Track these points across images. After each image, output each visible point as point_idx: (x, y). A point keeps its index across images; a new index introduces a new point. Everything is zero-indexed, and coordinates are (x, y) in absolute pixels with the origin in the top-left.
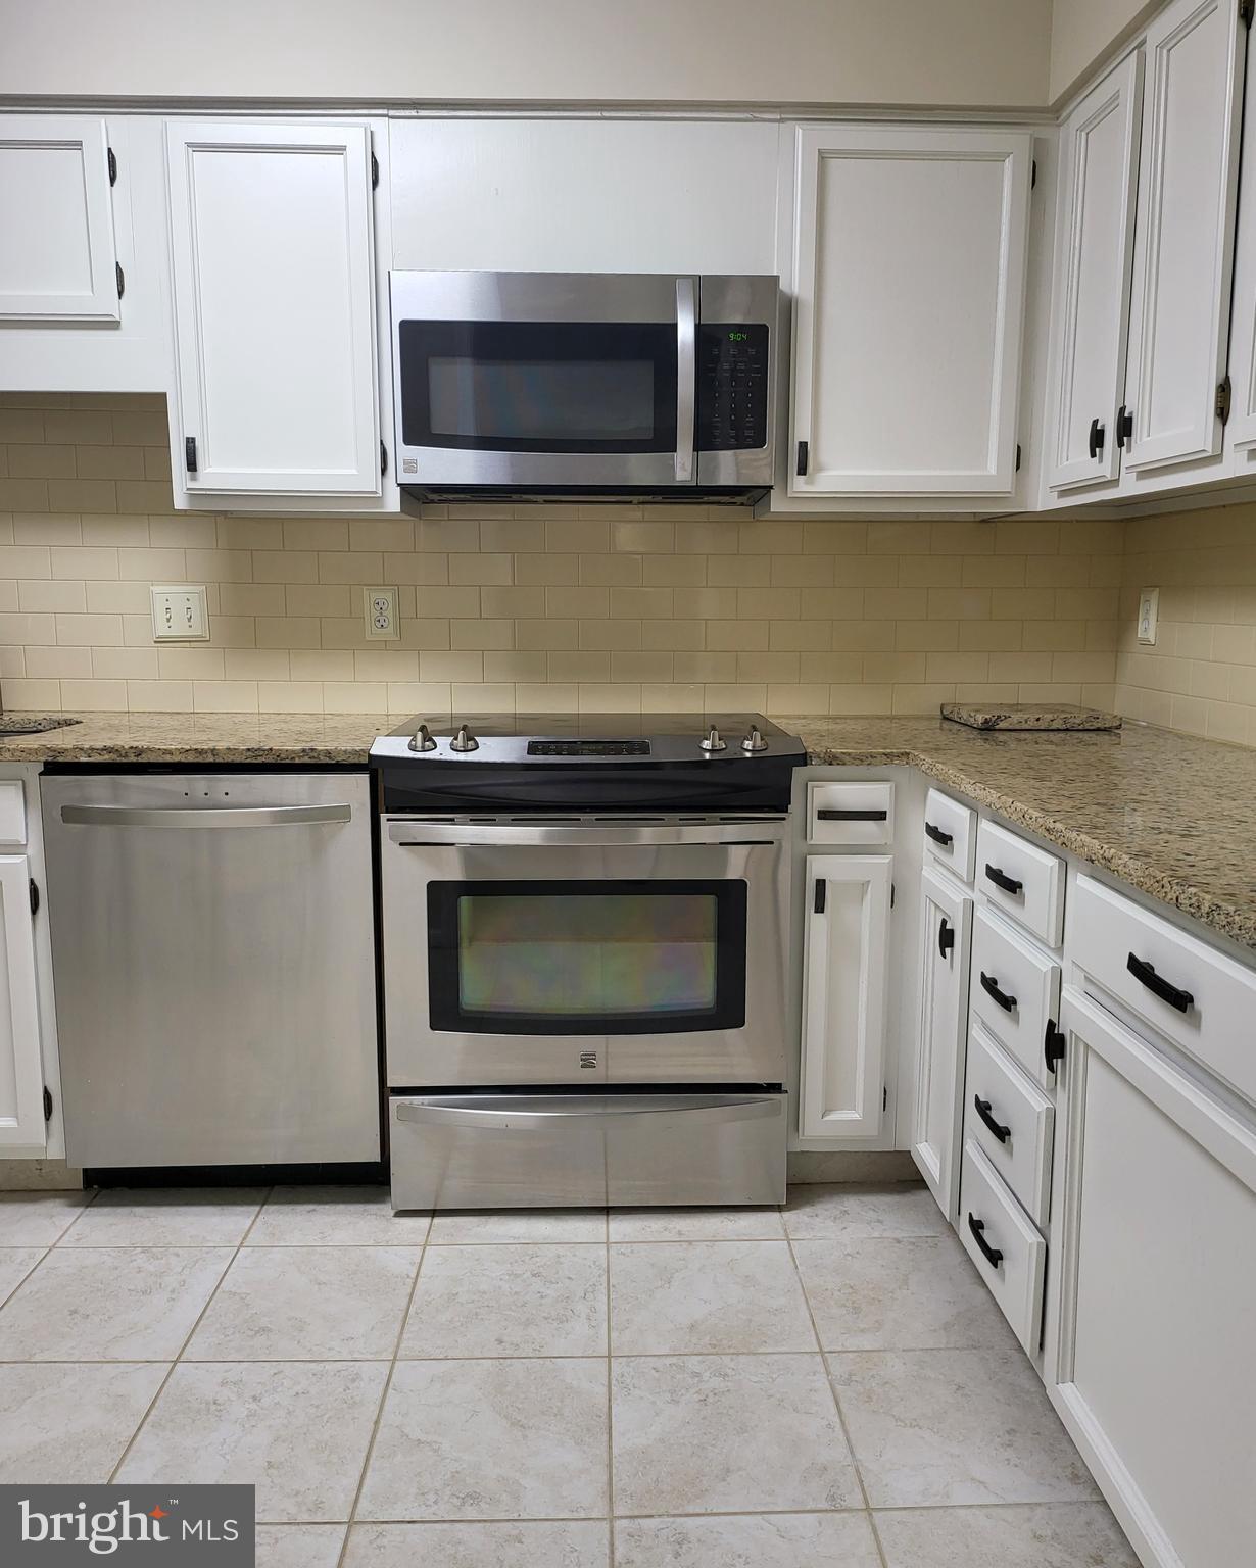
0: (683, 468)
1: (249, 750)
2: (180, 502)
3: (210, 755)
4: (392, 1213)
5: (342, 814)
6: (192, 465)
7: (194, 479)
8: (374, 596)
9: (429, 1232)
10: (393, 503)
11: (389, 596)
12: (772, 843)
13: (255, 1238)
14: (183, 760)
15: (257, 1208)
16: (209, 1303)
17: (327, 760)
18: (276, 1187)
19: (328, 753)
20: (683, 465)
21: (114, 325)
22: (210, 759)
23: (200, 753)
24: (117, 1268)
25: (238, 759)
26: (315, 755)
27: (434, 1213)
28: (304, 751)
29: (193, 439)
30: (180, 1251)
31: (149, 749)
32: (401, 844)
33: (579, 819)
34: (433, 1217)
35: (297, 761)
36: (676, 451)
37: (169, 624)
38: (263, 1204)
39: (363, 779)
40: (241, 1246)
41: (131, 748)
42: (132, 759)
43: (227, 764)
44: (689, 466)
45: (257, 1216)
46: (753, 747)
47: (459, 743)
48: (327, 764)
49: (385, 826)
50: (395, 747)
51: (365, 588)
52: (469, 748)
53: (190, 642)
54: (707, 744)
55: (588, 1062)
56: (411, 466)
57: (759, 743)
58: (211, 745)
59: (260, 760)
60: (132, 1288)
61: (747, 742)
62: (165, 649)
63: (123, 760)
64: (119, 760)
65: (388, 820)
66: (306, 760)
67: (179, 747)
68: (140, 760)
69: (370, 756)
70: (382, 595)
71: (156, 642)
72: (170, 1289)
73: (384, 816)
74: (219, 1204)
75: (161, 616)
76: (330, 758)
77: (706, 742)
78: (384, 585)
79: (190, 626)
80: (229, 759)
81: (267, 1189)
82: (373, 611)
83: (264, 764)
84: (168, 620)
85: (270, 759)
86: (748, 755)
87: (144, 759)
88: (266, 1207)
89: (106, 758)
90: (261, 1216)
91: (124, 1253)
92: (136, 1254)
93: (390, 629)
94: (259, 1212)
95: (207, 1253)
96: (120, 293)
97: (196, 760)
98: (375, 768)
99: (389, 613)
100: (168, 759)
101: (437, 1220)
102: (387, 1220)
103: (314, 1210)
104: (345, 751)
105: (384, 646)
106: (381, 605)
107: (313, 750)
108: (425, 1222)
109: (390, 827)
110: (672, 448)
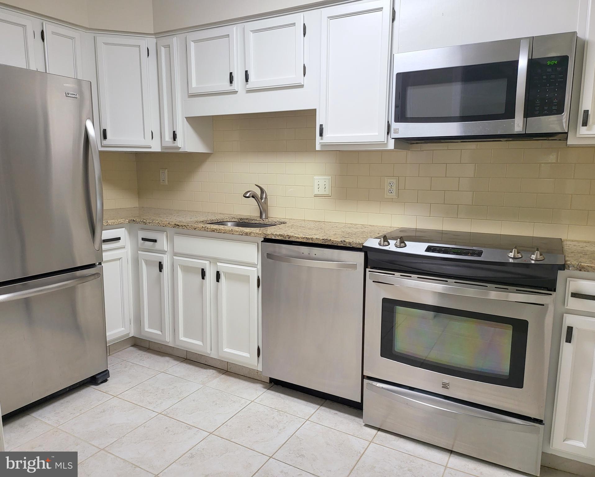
0: (518, 126)
1: (323, 239)
2: (318, 148)
3: (311, 240)
4: (364, 424)
5: (354, 266)
6: (321, 134)
7: (322, 139)
8: (389, 181)
9: (374, 436)
10: (391, 145)
11: (394, 181)
12: (544, 305)
13: (313, 418)
14: (302, 241)
15: (318, 406)
16: (289, 438)
17: (349, 246)
18: (328, 401)
19: (350, 243)
20: (518, 124)
21: (302, 86)
22: (311, 241)
23: (308, 239)
24: (267, 415)
25: (320, 242)
26: (345, 243)
27: (379, 429)
28: (341, 241)
29: (322, 125)
30: (288, 415)
31: (292, 236)
32: (373, 281)
33: (447, 281)
34: (378, 431)
35: (339, 245)
36: (514, 118)
37: (319, 190)
38: (321, 406)
39: (362, 254)
40: (307, 420)
41: (287, 235)
42: (287, 239)
43: (316, 244)
44: (521, 124)
45: (317, 410)
46: (536, 258)
47: (398, 244)
48: (349, 247)
49: (368, 273)
50: (373, 243)
51: (386, 177)
52: (401, 246)
53: (325, 196)
54: (511, 255)
55: (445, 386)
56: (396, 131)
57: (539, 257)
58: (311, 237)
59: (327, 243)
60: (269, 424)
61: (533, 256)
62: (317, 198)
63: (285, 239)
64: (283, 239)
65: (369, 271)
66: (342, 245)
67: (301, 236)
68: (289, 240)
69: (363, 246)
70: (392, 180)
71: (314, 196)
72: (279, 429)
73: (368, 270)
74: (307, 401)
75: (316, 187)
76: (350, 245)
77: (511, 254)
78: (393, 176)
79: (325, 191)
80: (317, 242)
81: (324, 400)
82: (388, 186)
83: (327, 245)
84: (318, 189)
85: (330, 243)
86: (533, 262)
87: (291, 239)
88: (321, 407)
89: (280, 238)
90: (318, 410)
91: (272, 410)
92: (275, 412)
93: (394, 194)
94: (319, 408)
95: (296, 419)
96: (304, 75)
97: (306, 241)
98: (366, 250)
99: (394, 187)
100: (298, 240)
101: (379, 433)
102: (361, 426)
103: (337, 414)
104: (356, 243)
105: (391, 201)
106: (391, 184)
107: (344, 241)
108: (375, 431)
109: (370, 274)
110: (513, 117)
